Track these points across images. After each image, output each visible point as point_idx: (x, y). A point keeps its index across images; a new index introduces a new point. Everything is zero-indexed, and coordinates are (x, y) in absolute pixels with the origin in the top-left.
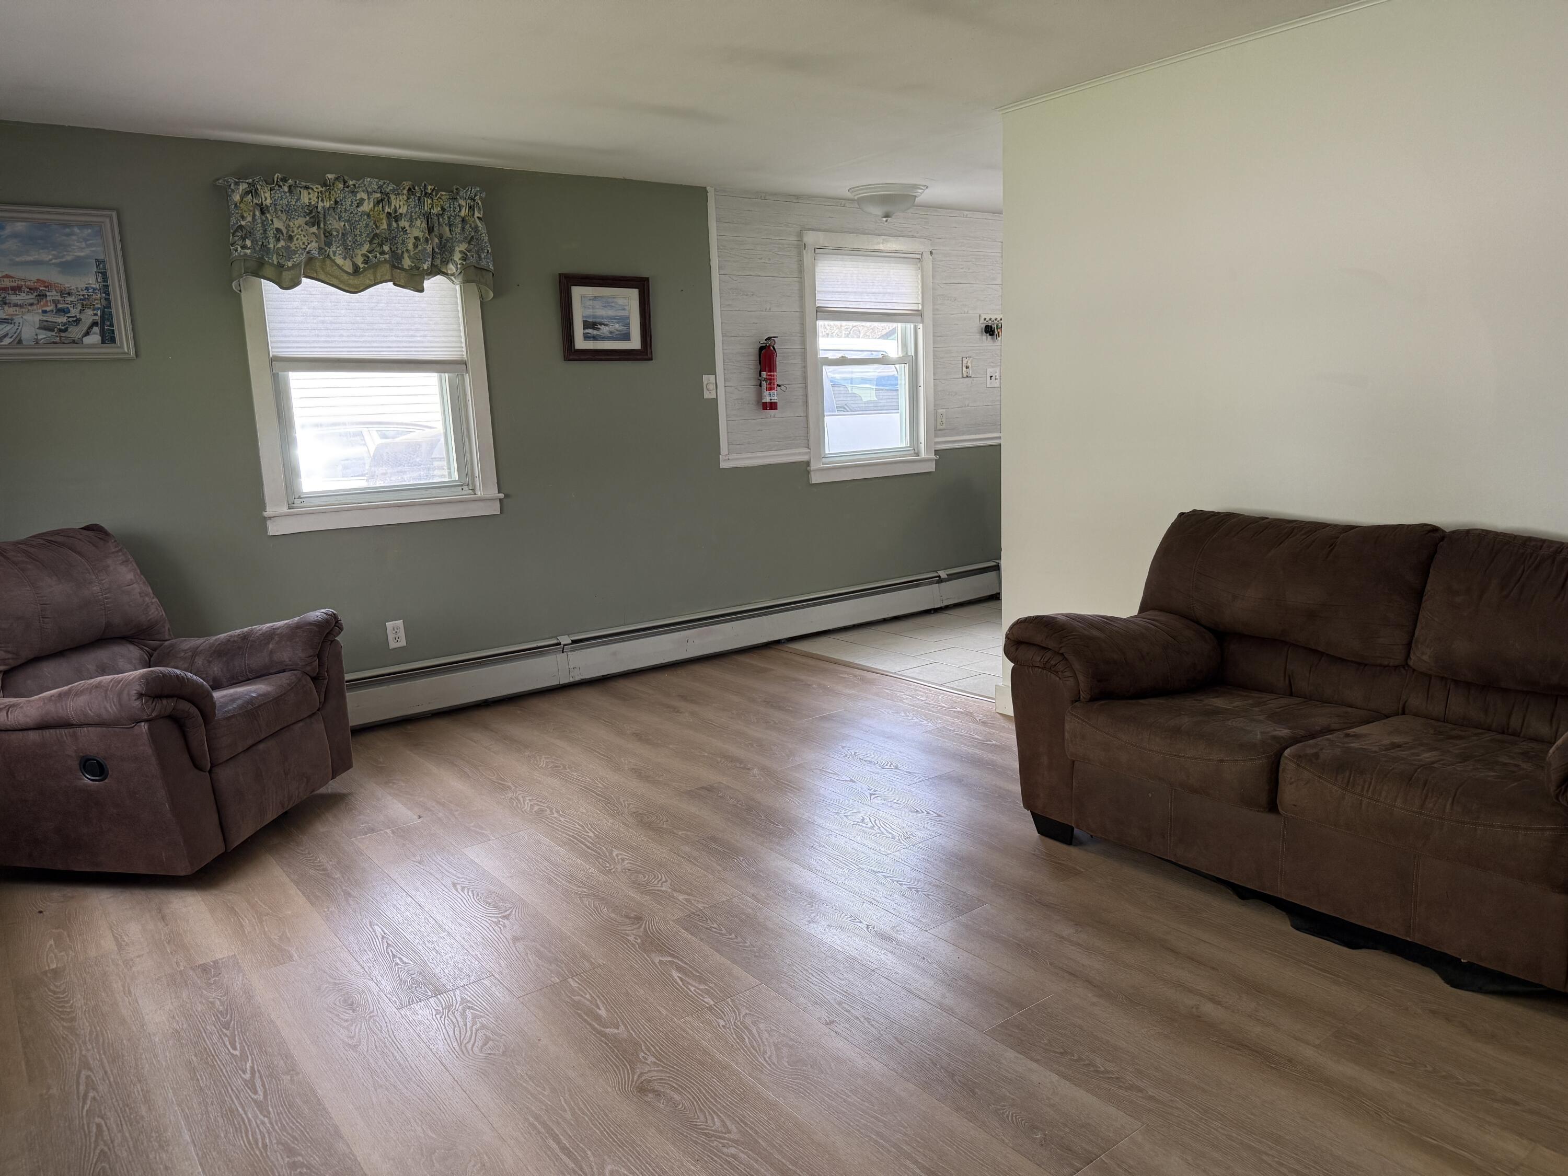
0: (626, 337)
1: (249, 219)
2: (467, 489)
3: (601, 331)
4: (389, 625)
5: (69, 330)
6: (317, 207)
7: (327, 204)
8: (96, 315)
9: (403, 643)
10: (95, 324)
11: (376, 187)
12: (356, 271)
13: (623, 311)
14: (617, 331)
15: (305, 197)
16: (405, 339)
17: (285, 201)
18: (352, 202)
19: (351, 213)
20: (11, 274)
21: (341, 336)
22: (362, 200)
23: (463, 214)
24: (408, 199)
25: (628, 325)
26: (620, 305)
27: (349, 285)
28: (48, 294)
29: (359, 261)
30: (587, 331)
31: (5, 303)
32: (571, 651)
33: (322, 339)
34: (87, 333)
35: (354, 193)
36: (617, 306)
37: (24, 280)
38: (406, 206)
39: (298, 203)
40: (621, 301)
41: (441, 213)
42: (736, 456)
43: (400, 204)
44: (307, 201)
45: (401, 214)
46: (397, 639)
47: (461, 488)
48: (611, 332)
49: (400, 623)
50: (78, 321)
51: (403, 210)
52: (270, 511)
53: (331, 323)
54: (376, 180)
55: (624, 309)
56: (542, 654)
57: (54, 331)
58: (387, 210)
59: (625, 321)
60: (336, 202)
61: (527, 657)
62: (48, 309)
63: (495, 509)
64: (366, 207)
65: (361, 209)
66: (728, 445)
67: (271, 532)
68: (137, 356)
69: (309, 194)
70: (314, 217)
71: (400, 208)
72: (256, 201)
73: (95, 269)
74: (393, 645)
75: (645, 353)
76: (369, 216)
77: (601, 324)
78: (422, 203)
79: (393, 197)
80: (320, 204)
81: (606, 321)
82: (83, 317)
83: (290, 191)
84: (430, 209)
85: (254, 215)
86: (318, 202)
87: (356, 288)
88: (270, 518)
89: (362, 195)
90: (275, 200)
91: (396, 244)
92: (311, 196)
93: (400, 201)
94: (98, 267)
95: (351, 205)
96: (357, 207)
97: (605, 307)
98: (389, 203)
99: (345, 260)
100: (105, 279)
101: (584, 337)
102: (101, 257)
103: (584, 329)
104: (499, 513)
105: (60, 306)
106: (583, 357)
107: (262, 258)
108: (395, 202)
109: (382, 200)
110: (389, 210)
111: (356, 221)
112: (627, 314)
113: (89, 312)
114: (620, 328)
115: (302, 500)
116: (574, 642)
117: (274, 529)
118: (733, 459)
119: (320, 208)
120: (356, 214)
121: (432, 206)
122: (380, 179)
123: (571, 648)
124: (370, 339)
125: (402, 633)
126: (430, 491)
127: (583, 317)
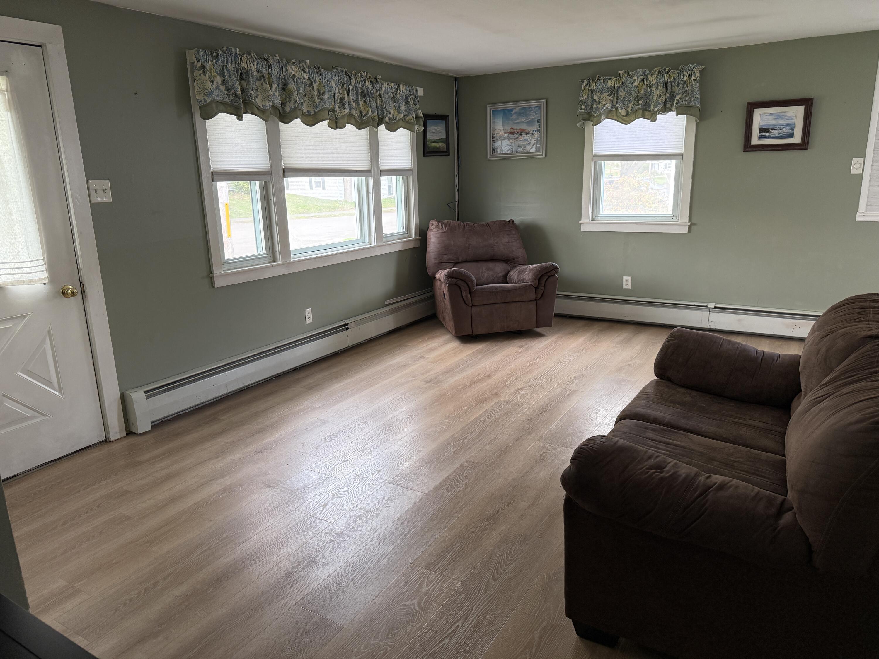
0: (791, 136)
1: (586, 96)
2: (675, 219)
3: (772, 134)
4: (625, 278)
5: (527, 147)
6: (614, 87)
7: (619, 85)
8: (535, 141)
9: (629, 287)
10: (534, 144)
11: (642, 73)
12: (627, 114)
13: (791, 120)
14: (784, 132)
15: (610, 83)
16: (653, 144)
17: (601, 86)
18: (630, 82)
19: (629, 87)
20: (513, 127)
21: (624, 144)
22: (635, 80)
23: (685, 79)
24: (657, 76)
25: (793, 129)
26: (788, 117)
27: (625, 121)
28: (522, 134)
29: (629, 109)
30: (762, 134)
31: (510, 138)
32: (713, 312)
33: (616, 146)
34: (532, 148)
35: (631, 78)
36: (786, 117)
37: (516, 129)
38: (655, 80)
39: (606, 86)
40: (789, 114)
41: (673, 80)
42: (871, 214)
43: (653, 79)
44: (610, 85)
45: (653, 84)
46: (627, 285)
47: (672, 218)
48: (779, 134)
49: (629, 278)
50: (529, 143)
51: (654, 82)
52: (583, 220)
53: (621, 138)
54: (641, 70)
55: (791, 119)
56: (697, 309)
57: (522, 147)
58: (646, 83)
59: (792, 127)
60: (623, 83)
61: (688, 308)
62: (521, 139)
63: (685, 230)
64: (636, 84)
65: (634, 85)
66: (867, 205)
67: (582, 230)
68: (546, 156)
69: (611, 81)
70: (613, 91)
71: (652, 81)
72: (589, 88)
73: (537, 123)
74: (625, 287)
75: (804, 145)
76: (637, 87)
77: (772, 129)
78: (664, 77)
79: (649, 76)
80: (616, 85)
81: (776, 127)
82: (531, 142)
83: (604, 82)
84: (667, 79)
85: (588, 95)
86: (614, 85)
87: (628, 122)
88: (582, 224)
89: (635, 78)
90: (597, 87)
91: (649, 99)
92: (612, 82)
93: (653, 78)
94: (538, 122)
95: (629, 84)
96: (632, 84)
97: (777, 119)
98: (647, 80)
99: (622, 110)
100: (539, 127)
101: (759, 138)
102: (539, 118)
103: (760, 132)
104: (687, 232)
105: (525, 138)
106: (755, 149)
107: (591, 112)
108: (650, 79)
109: (644, 79)
110: (647, 83)
111: (632, 91)
112: (794, 122)
113: (533, 140)
114: (786, 131)
115: (599, 217)
116: (716, 308)
117: (583, 228)
118: (868, 216)
119: (616, 87)
120: (632, 87)
121: (669, 78)
122: (643, 69)
123: (714, 310)
124: (637, 145)
125: (630, 283)
126: (656, 218)
127: (760, 126)
